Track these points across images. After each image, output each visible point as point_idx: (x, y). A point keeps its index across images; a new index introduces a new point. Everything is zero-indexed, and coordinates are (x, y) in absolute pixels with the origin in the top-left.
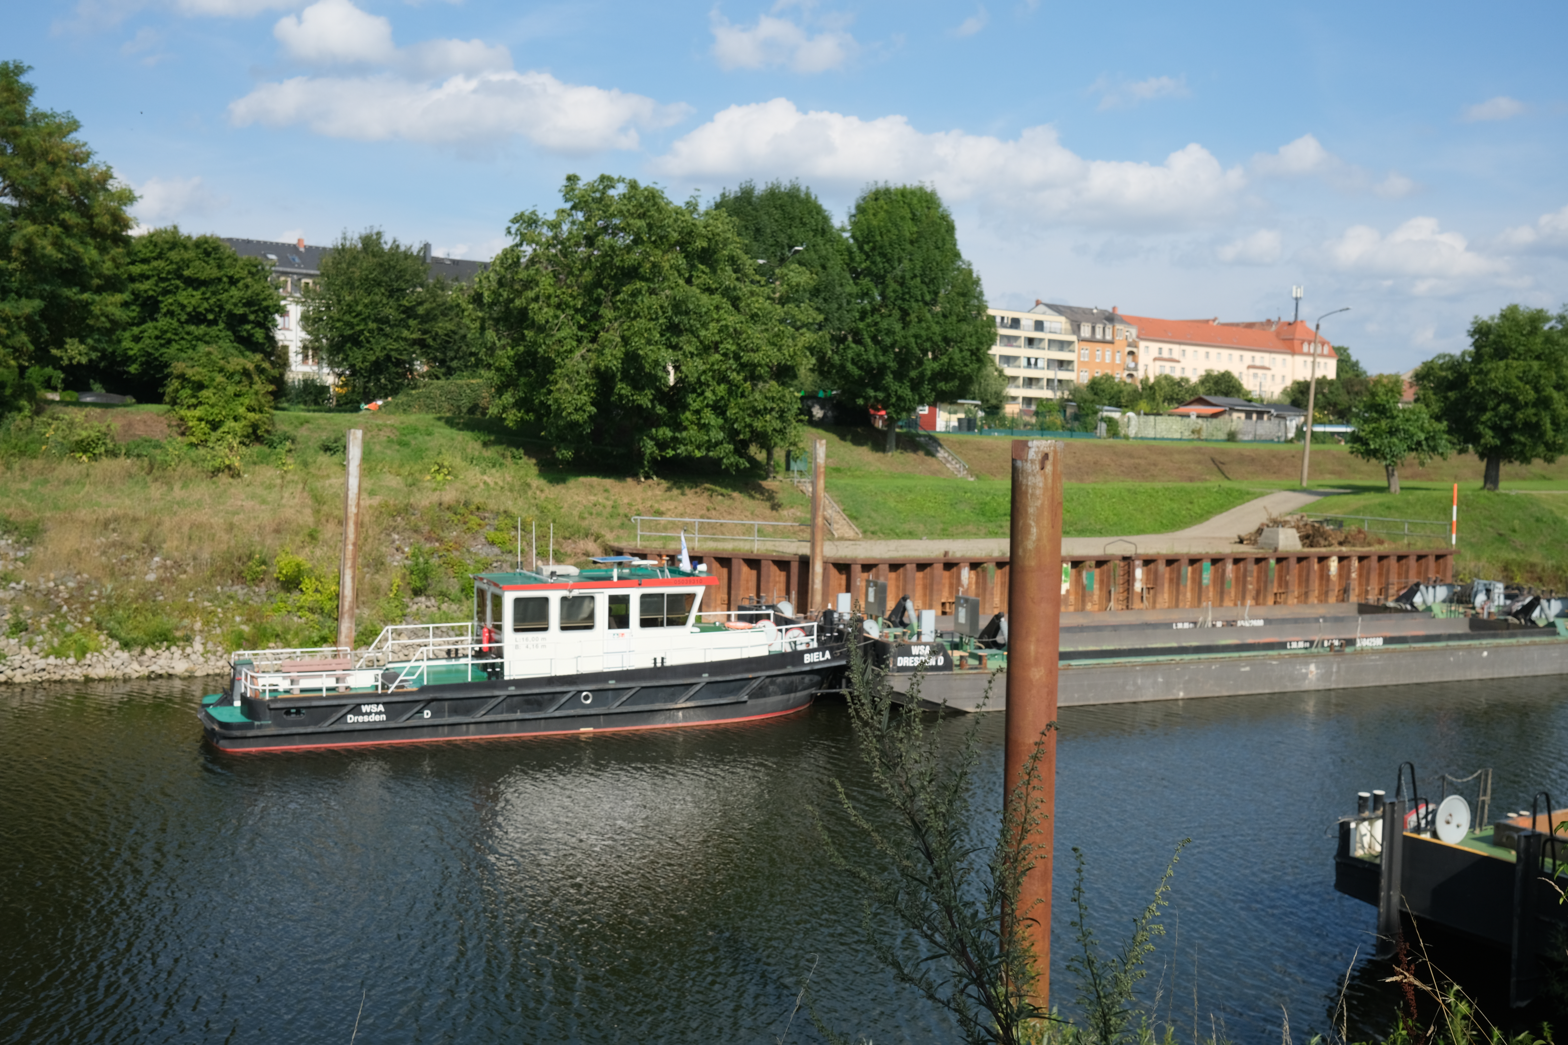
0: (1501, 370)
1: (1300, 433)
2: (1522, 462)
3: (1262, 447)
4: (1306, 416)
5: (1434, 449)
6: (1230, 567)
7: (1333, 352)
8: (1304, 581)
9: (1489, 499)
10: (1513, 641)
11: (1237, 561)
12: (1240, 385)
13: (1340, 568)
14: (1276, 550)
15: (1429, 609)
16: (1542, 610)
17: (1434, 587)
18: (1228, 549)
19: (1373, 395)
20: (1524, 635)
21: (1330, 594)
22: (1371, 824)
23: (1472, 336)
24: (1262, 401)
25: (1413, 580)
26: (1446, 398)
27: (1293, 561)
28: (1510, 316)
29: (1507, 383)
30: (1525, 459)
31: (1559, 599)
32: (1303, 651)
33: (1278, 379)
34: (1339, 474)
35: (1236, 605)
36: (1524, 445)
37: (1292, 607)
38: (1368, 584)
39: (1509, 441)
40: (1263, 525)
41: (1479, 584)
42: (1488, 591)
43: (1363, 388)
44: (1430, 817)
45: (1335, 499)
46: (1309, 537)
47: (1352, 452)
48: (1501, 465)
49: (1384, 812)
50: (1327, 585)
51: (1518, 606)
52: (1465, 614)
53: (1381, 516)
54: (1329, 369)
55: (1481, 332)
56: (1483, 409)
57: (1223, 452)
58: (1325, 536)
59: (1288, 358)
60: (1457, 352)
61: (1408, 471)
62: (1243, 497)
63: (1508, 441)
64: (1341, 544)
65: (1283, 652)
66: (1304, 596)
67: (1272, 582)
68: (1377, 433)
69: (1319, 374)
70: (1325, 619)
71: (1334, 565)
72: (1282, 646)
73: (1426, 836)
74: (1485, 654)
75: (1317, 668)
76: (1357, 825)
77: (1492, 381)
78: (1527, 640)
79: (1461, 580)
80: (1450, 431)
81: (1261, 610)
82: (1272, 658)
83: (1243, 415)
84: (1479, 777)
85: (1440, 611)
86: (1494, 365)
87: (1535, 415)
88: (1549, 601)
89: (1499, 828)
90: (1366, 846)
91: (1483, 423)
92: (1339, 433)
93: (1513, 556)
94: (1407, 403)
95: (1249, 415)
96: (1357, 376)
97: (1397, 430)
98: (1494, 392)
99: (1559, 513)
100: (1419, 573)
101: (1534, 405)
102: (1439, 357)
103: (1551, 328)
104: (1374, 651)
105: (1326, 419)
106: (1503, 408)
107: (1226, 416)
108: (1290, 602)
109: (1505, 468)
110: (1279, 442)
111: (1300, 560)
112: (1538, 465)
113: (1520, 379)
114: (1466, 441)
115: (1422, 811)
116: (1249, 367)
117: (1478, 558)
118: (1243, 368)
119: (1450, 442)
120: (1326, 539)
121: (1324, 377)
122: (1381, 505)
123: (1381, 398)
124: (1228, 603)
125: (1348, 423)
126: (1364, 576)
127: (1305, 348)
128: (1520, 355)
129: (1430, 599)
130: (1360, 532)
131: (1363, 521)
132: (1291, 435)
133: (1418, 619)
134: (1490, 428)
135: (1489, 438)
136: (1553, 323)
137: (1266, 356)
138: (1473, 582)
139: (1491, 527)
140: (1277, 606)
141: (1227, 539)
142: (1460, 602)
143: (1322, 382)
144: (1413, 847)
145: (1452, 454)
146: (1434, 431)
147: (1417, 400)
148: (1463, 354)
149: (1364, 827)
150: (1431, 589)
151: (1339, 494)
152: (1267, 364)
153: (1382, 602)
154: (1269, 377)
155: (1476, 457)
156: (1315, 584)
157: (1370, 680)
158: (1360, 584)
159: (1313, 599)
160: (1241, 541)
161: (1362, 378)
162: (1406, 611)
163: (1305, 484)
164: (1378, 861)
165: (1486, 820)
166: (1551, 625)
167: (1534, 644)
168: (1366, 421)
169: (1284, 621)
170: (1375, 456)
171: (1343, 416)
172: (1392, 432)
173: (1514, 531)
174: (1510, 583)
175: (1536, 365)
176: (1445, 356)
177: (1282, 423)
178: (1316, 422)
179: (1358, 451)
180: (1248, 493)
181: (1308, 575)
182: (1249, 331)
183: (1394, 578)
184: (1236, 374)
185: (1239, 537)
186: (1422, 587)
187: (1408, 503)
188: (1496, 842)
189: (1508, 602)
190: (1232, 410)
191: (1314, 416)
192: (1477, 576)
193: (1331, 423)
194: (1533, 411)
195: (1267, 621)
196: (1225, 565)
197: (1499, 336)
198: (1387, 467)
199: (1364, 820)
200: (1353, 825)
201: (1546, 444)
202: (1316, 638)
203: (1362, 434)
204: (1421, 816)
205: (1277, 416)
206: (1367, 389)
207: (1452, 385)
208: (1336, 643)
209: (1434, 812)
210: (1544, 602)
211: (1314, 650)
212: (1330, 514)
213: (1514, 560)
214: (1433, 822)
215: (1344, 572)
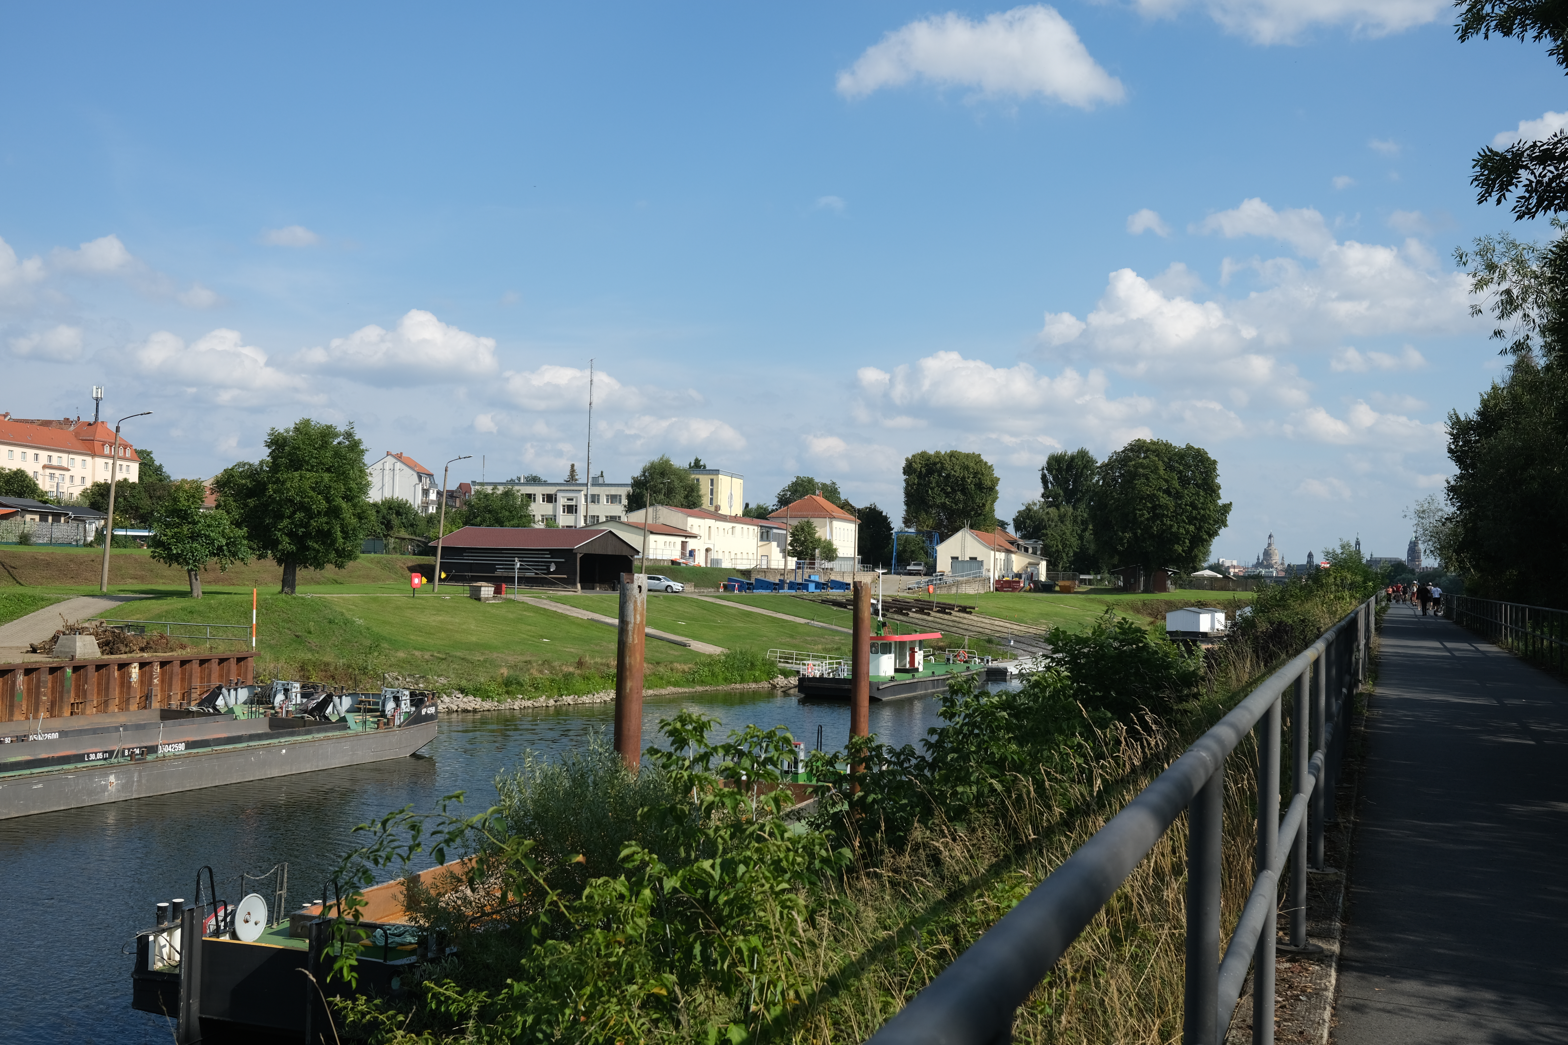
0: (296, 480)
1: (100, 536)
2: (316, 568)
3: (58, 550)
4: (106, 519)
5: (234, 555)
6: (20, 678)
7: (136, 456)
8: (104, 689)
9: (286, 602)
10: (309, 737)
11: (28, 672)
12: (35, 485)
13: (142, 675)
14: (73, 658)
15: (231, 711)
16: (334, 706)
17: (236, 690)
18: (17, 659)
19: (175, 500)
20: (319, 731)
21: (132, 700)
22: (170, 935)
23: (269, 446)
24: (59, 502)
25: (215, 683)
26: (246, 505)
27: (91, 669)
28: (303, 428)
29: (301, 492)
30: (319, 565)
31: (350, 695)
32: (102, 762)
33: (77, 481)
34: (141, 579)
35: (27, 718)
36: (318, 551)
37: (91, 718)
38: (170, 690)
39: (305, 548)
40: (58, 632)
41: (279, 685)
42: (286, 691)
43: (166, 493)
44: (228, 919)
45: (137, 604)
46: (108, 645)
47: (154, 557)
48: (298, 569)
49: (182, 920)
50: (129, 693)
51: (312, 704)
52: (265, 715)
53: (184, 621)
54: (131, 473)
55: (277, 443)
56: (280, 517)
57: (14, 556)
58: (125, 642)
59: (89, 459)
60: (256, 461)
61: (211, 576)
62: (36, 603)
63: (303, 548)
64: (142, 650)
65: (80, 765)
66: (103, 707)
67: (69, 692)
68: (177, 537)
69: (119, 477)
70: (126, 727)
71: (135, 671)
72: (80, 758)
73: (226, 938)
74: (284, 751)
75: (117, 778)
76: (156, 937)
77: (288, 490)
78: (321, 735)
79: (262, 682)
80: (249, 538)
81: (57, 723)
82: (68, 772)
83: (37, 517)
84: (276, 873)
85: (240, 711)
86: (290, 475)
87: (327, 523)
88: (340, 697)
89: (295, 919)
90: (166, 957)
91: (280, 530)
92: (141, 537)
93: (309, 656)
94: (207, 508)
95: (43, 517)
96: (161, 480)
97: (199, 535)
98: (291, 501)
99: (348, 615)
100: (221, 676)
101: (327, 514)
102: (239, 465)
103: (339, 443)
104: (177, 757)
105: (127, 523)
106: (298, 515)
107: (19, 518)
108: (88, 712)
109: (301, 573)
110: (77, 545)
111: (99, 667)
112: (330, 570)
113: (313, 489)
114: (265, 548)
115: (221, 914)
116: (45, 467)
117: (277, 659)
118: (38, 467)
119: (250, 548)
120: (126, 646)
121: (125, 480)
122: (183, 609)
123: (183, 503)
124: (18, 716)
125: (150, 528)
126: (166, 682)
127: (107, 450)
128: (313, 467)
129: (232, 702)
130: (162, 637)
131: (165, 625)
132: (90, 538)
133: (221, 720)
134: (286, 534)
135: (286, 544)
136: (341, 439)
137: (65, 456)
138: (273, 682)
139: (289, 629)
140: (74, 716)
141: (18, 648)
142: (260, 703)
143: (123, 485)
144: (213, 951)
145: (252, 559)
146: (235, 537)
147: (218, 507)
148: (262, 463)
149: (163, 939)
150: (232, 692)
151: (141, 599)
152: (65, 465)
153: (185, 706)
154: (67, 478)
155: (275, 563)
156: (115, 692)
157: (172, 787)
158: (162, 690)
159: (113, 708)
160: (34, 650)
161: (165, 482)
162: (209, 714)
163: (105, 589)
164: (177, 971)
165: (282, 913)
166: (343, 720)
167: (328, 738)
168: (168, 525)
169: (81, 732)
170: (177, 561)
171: (145, 520)
172: (194, 537)
173: (310, 632)
174: (307, 682)
175: (326, 476)
176: (244, 465)
177: (81, 526)
178: (116, 525)
179: (160, 556)
180: (43, 600)
181: (108, 683)
182: (45, 429)
183: (196, 682)
184: (30, 474)
185: (31, 646)
186: (224, 691)
187: (210, 607)
188: (291, 934)
189: (305, 700)
190: (25, 511)
191: (114, 519)
192: (276, 677)
193: (133, 527)
194: (325, 519)
195: (63, 734)
196: (15, 677)
197: (294, 448)
198: (189, 571)
199: (163, 931)
200: (151, 938)
201: (337, 551)
202: (116, 748)
203: (164, 538)
204: (220, 918)
205: (75, 519)
206: (170, 494)
207: (251, 493)
208: (137, 751)
209: (233, 913)
210: (336, 700)
211: (113, 760)
212: (132, 619)
213: (310, 660)
214: (233, 922)
215: (146, 679)
